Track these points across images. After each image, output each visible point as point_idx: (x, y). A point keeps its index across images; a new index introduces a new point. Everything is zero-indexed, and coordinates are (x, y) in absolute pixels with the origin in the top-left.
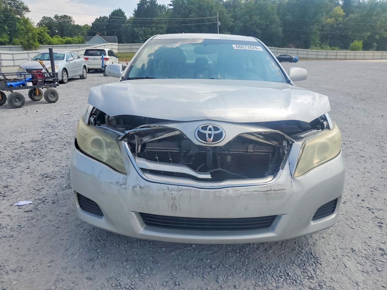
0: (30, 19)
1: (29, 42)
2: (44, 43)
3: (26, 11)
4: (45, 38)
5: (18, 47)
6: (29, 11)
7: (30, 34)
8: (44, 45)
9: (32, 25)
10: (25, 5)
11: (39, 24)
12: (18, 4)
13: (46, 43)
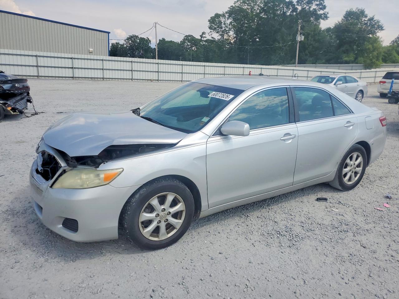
0: (380, 37)
1: (372, 60)
2: (388, 62)
3: (379, 30)
4: (390, 57)
5: (360, 66)
6: (383, 30)
7: (375, 53)
8: (388, 63)
9: (380, 44)
10: (380, 23)
11: (393, 41)
12: (374, 23)
13: (390, 61)
